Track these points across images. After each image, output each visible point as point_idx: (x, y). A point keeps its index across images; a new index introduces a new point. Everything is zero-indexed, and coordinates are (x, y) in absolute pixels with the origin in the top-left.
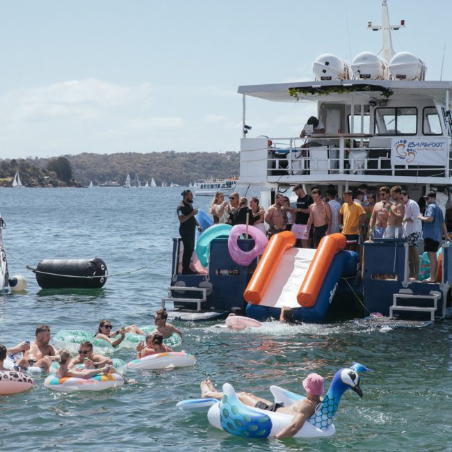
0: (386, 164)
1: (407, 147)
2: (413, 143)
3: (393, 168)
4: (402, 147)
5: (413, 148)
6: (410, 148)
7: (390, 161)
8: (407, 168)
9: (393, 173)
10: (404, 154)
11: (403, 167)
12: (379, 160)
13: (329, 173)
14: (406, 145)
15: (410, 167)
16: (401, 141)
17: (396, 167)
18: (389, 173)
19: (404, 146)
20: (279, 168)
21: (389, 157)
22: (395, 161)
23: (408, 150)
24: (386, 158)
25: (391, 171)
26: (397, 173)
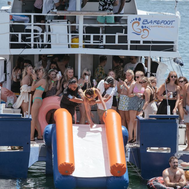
0: (123, 39)
1: (141, 24)
2: (147, 21)
3: (129, 44)
4: (137, 24)
5: (147, 25)
6: (144, 25)
7: (127, 36)
8: (141, 44)
9: (129, 47)
10: (139, 31)
11: (139, 42)
12: (117, 35)
13: (69, 47)
14: (141, 22)
15: (144, 42)
16: (136, 19)
17: (132, 42)
18: (125, 48)
19: (139, 24)
20: (22, 41)
21: (126, 32)
22: (131, 37)
23: (142, 27)
24: (123, 34)
25: (127, 46)
26: (133, 48)
